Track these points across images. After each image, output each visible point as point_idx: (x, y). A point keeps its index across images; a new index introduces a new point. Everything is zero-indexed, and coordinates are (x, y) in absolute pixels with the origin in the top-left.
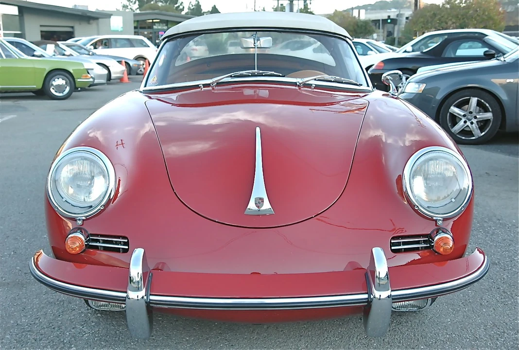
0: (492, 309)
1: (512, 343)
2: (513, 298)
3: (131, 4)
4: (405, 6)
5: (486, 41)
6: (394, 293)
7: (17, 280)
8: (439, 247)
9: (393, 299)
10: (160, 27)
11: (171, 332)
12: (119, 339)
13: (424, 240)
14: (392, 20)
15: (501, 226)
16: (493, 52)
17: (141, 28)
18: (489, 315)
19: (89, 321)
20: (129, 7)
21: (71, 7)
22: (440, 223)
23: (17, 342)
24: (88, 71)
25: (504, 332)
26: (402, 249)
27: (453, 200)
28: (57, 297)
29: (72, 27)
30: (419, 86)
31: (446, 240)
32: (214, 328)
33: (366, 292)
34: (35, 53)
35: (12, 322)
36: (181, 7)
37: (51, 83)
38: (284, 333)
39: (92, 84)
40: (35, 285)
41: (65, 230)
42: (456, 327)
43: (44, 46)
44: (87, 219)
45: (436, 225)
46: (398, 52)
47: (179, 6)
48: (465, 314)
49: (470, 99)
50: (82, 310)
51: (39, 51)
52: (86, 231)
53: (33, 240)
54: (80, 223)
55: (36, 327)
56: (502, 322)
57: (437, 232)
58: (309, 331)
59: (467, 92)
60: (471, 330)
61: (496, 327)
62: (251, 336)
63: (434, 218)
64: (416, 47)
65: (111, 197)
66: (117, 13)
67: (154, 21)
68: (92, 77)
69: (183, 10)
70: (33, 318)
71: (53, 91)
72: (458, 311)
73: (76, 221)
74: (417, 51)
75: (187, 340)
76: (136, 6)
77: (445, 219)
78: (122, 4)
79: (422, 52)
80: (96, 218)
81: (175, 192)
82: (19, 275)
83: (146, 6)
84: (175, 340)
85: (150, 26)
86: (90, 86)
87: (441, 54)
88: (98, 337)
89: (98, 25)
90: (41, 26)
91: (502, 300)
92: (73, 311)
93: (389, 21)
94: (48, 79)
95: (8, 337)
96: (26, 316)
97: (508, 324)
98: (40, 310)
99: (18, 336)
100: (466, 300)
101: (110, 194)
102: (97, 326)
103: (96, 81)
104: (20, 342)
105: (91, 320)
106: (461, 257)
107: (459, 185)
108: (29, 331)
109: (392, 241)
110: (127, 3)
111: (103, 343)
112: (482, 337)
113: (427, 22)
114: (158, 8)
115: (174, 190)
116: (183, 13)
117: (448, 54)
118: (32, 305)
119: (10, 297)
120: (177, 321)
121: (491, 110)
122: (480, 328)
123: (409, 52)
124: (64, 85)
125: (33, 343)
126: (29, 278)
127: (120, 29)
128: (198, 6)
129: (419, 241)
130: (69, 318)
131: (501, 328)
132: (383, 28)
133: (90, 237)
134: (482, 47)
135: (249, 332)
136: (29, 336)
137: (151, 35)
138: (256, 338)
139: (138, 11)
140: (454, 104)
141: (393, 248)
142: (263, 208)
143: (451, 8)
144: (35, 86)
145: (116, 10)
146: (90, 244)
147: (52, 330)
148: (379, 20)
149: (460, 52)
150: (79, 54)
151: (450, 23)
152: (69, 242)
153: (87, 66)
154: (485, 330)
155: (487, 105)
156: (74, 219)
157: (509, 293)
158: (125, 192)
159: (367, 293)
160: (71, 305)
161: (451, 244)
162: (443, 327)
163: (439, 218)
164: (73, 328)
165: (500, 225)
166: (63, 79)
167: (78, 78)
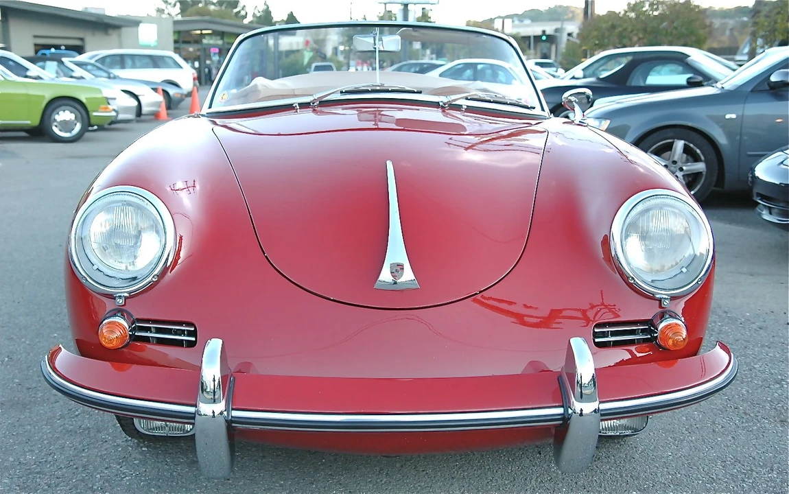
0: (730, 438)
1: (766, 486)
2: (759, 422)
3: (169, 6)
4: (566, 17)
5: (689, 63)
6: (603, 406)
7: (16, 399)
8: (666, 338)
9: (602, 415)
10: (211, 42)
11: (256, 473)
12: (177, 483)
13: (642, 329)
14: (548, 36)
15: (730, 321)
16: (699, 78)
17: (184, 42)
18: (728, 446)
19: (130, 458)
20: (166, 12)
21: (80, 10)
22: (666, 303)
23: (20, 489)
24: (107, 101)
25: (752, 470)
26: (610, 341)
27: (684, 270)
28: (79, 423)
29: (82, 39)
30: (601, 123)
31: (675, 328)
32: (322, 467)
33: (561, 404)
34: (29, 74)
35: (11, 459)
36: (243, 13)
37: (52, 118)
38: (427, 473)
39: (113, 119)
40: (43, 406)
41: (96, 314)
42: (680, 463)
43: (41, 64)
44: (131, 297)
45: (660, 306)
46: (563, 79)
47: (239, 12)
48: (692, 445)
49: (673, 143)
50: (119, 441)
51: (34, 70)
52: (130, 315)
53: (37, 340)
54: (121, 302)
55: (48, 466)
56: (747, 456)
57: (662, 316)
58: (464, 471)
59: (670, 132)
60: (703, 468)
61: (740, 463)
62: (377, 479)
63: (657, 296)
64: (588, 72)
65: (169, 264)
66: (149, 19)
67: (204, 32)
68: (114, 110)
69: (245, 17)
70: (43, 454)
71: (56, 130)
72: (682, 441)
73: (114, 298)
74: (590, 77)
75: (281, 485)
76: (177, 9)
77: (673, 298)
78: (156, 7)
79: (598, 79)
80: (145, 295)
81: (266, 257)
82: (18, 391)
83: (191, 10)
84: (263, 485)
85: (198, 40)
86: (110, 124)
87: (626, 81)
88: (146, 480)
89: (120, 36)
90: (35, 37)
91: (744, 425)
92: (105, 444)
93: (544, 38)
94: (48, 112)
95: (6, 481)
96: (32, 451)
97: (756, 458)
98: (53, 443)
99: (21, 480)
100: (691, 425)
101: (167, 259)
102: (143, 465)
103: (121, 117)
104: (25, 488)
105: (133, 456)
106: (695, 354)
107: (693, 247)
108: (38, 473)
109: (596, 330)
110: (163, 6)
111: (153, 490)
112: (720, 477)
113: (603, 36)
114: (209, 13)
115: (264, 253)
116: (246, 21)
117: (635, 81)
118: (41, 434)
119: (6, 424)
120: (264, 457)
121: (703, 158)
122: (716, 465)
123: (578, 79)
124: (73, 122)
125: (45, 491)
126: (33, 396)
127: (153, 43)
128: (267, 13)
129: (635, 330)
130: (99, 454)
131: (746, 464)
132: (535, 48)
133: (138, 324)
134: (683, 73)
135: (373, 474)
136: (38, 480)
137: (198, 53)
138: (385, 482)
139: (179, 18)
140: (650, 150)
141: (597, 340)
142: (402, 279)
143: (637, 17)
144: (29, 122)
145: (146, 15)
146: (136, 334)
147: (75, 471)
148: (530, 37)
149: (653, 80)
150: (93, 77)
151: (635, 39)
152: (104, 330)
153: (107, 93)
154: (723, 467)
155: (698, 151)
156: (111, 297)
157: (752, 415)
158: (189, 257)
159: (562, 406)
160: (100, 435)
161: (684, 333)
162: (662, 463)
163: (664, 296)
164: (107, 468)
165: (729, 319)
166: (71, 112)
167: (95, 111)
